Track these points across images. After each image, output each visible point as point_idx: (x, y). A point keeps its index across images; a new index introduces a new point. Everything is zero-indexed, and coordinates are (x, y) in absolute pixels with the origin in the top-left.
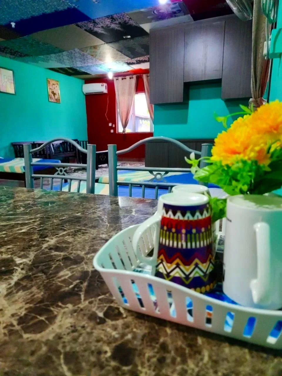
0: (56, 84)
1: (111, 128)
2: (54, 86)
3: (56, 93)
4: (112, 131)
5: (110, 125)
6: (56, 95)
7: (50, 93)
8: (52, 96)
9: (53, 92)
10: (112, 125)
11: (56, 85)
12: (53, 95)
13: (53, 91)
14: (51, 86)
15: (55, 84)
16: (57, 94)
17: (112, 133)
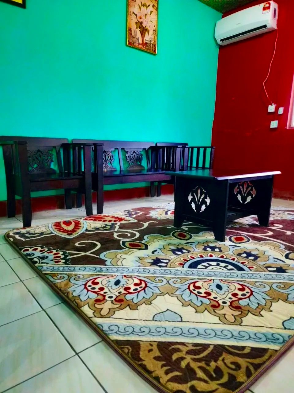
0: (151, 6)
1: (274, 116)
2: (144, 9)
3: (148, 27)
4: (274, 124)
5: (271, 108)
6: (147, 33)
7: (134, 27)
8: (136, 32)
9: (141, 23)
10: (277, 109)
11: (151, 8)
12: (138, 30)
13: (140, 20)
14: (137, 7)
15: (149, 5)
16: (151, 32)
17: (274, 129)
